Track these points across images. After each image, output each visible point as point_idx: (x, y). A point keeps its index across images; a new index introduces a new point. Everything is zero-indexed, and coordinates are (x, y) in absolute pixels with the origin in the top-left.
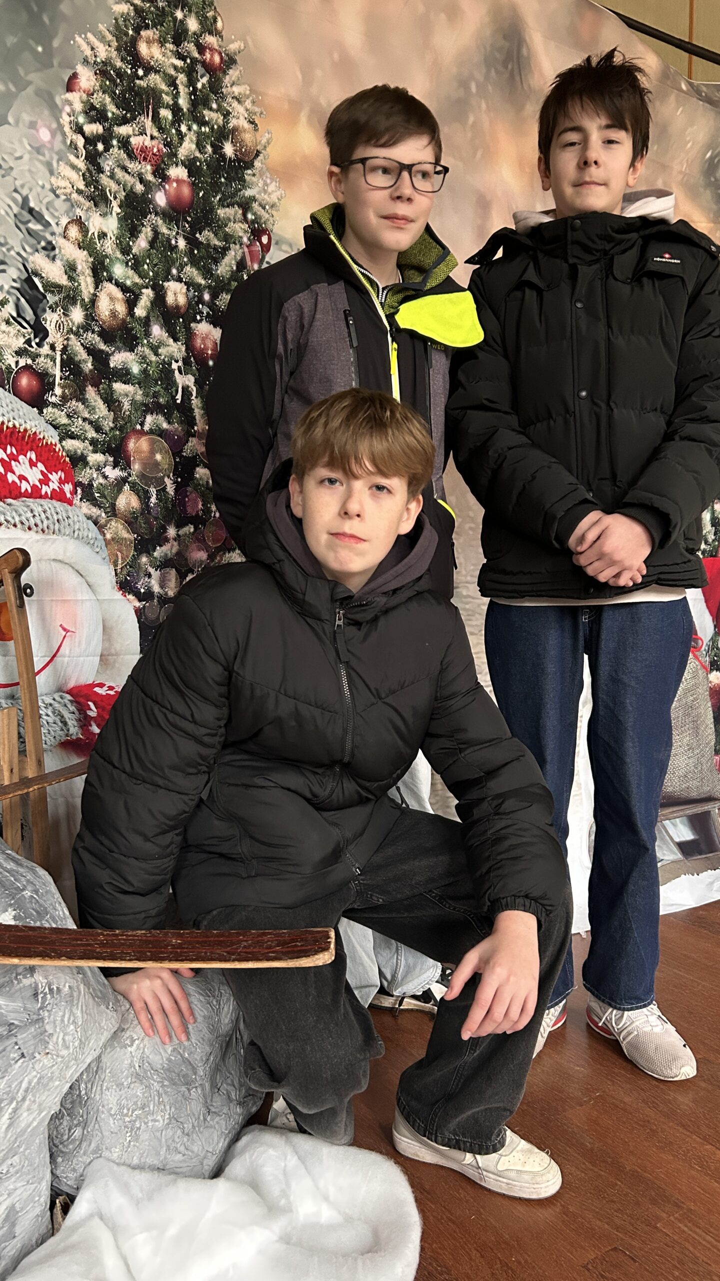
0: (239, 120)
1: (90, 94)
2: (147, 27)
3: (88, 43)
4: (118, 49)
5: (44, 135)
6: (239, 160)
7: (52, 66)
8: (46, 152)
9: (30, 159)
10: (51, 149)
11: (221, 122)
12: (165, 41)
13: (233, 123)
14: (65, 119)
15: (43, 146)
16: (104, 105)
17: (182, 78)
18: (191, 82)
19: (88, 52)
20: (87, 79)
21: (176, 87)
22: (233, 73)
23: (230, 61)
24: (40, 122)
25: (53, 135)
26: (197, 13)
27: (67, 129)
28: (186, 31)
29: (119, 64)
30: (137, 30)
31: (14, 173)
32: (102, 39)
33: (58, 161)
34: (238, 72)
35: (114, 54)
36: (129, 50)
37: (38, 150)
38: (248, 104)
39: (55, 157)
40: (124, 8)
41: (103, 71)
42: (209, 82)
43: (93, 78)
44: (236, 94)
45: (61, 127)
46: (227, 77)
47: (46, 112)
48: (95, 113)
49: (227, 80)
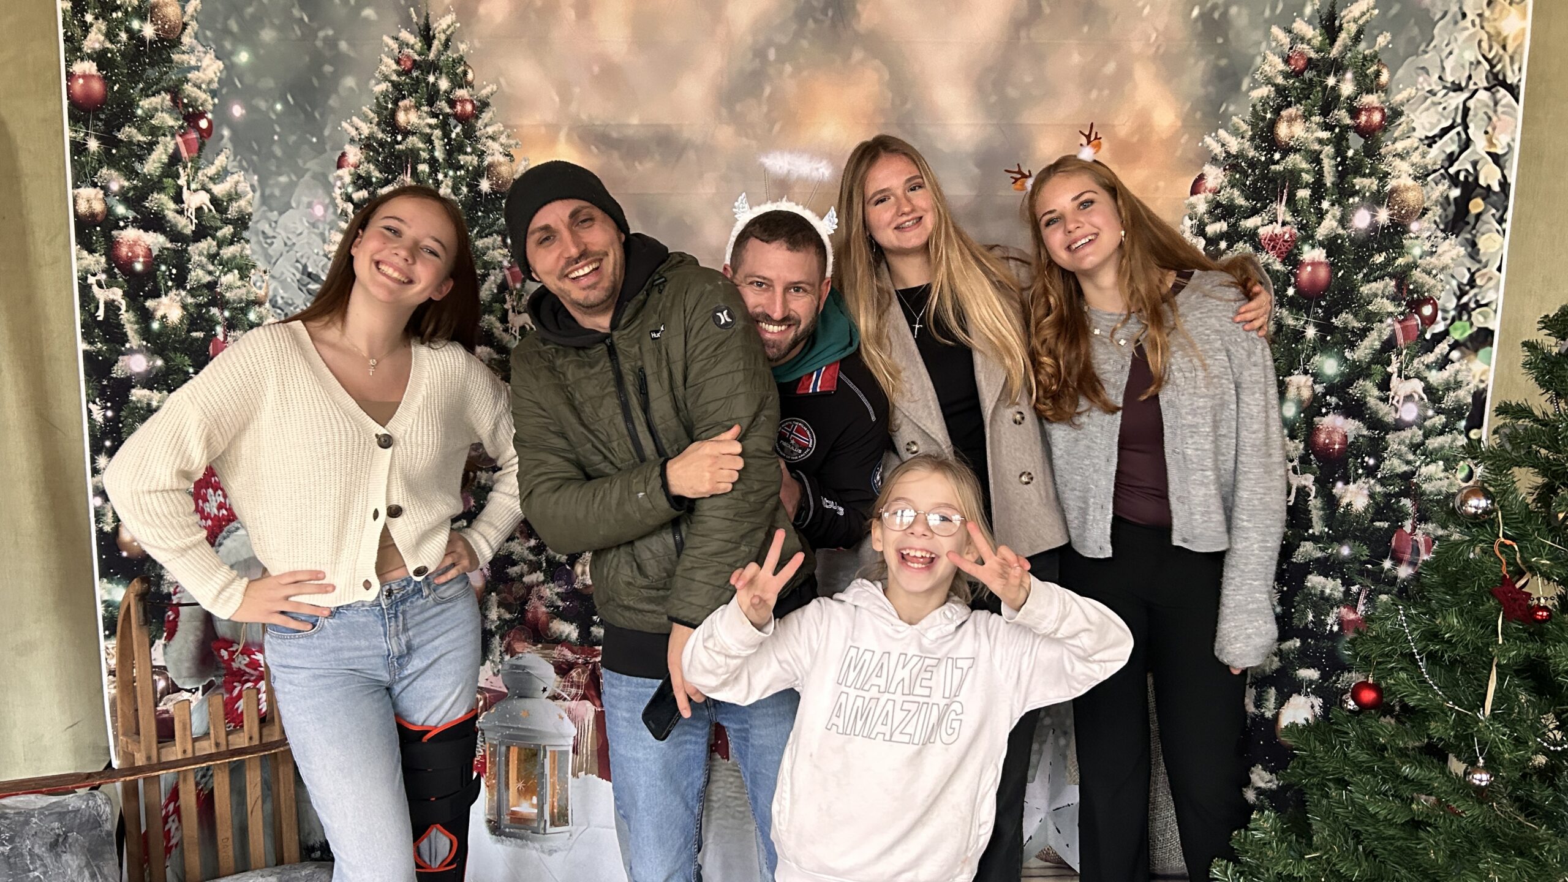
0: (495, 154)
1: (357, 167)
2: (404, 97)
3: (353, 126)
4: (378, 124)
5: (319, 210)
6: (494, 192)
7: (325, 151)
8: (321, 226)
9: (309, 233)
10: (324, 222)
11: (475, 163)
12: (421, 105)
13: (488, 160)
14: (338, 192)
15: (318, 220)
16: (369, 173)
17: (438, 133)
18: (446, 134)
19: (354, 133)
20: (354, 154)
21: (431, 142)
22: (486, 116)
23: (484, 105)
24: (315, 201)
25: (326, 209)
26: (447, 74)
27: (339, 201)
28: (438, 91)
29: (380, 135)
30: (395, 103)
31: (296, 248)
32: (366, 119)
33: (331, 229)
34: (490, 114)
35: (375, 129)
36: (389, 122)
37: (314, 225)
38: (503, 139)
39: (328, 227)
40: (384, 86)
41: (367, 144)
42: (462, 130)
43: (359, 152)
44: (490, 133)
45: (333, 200)
46: (480, 121)
47: (320, 191)
48: (362, 181)
49: (480, 124)
